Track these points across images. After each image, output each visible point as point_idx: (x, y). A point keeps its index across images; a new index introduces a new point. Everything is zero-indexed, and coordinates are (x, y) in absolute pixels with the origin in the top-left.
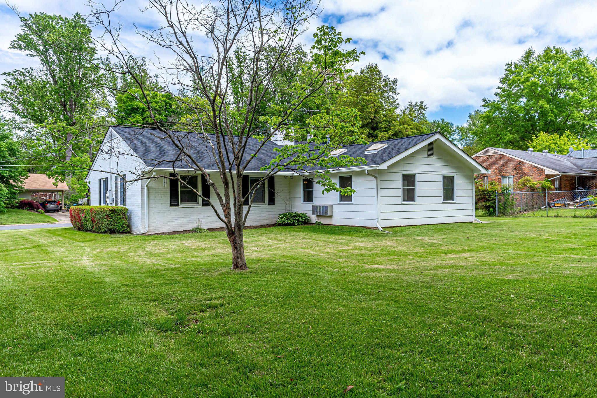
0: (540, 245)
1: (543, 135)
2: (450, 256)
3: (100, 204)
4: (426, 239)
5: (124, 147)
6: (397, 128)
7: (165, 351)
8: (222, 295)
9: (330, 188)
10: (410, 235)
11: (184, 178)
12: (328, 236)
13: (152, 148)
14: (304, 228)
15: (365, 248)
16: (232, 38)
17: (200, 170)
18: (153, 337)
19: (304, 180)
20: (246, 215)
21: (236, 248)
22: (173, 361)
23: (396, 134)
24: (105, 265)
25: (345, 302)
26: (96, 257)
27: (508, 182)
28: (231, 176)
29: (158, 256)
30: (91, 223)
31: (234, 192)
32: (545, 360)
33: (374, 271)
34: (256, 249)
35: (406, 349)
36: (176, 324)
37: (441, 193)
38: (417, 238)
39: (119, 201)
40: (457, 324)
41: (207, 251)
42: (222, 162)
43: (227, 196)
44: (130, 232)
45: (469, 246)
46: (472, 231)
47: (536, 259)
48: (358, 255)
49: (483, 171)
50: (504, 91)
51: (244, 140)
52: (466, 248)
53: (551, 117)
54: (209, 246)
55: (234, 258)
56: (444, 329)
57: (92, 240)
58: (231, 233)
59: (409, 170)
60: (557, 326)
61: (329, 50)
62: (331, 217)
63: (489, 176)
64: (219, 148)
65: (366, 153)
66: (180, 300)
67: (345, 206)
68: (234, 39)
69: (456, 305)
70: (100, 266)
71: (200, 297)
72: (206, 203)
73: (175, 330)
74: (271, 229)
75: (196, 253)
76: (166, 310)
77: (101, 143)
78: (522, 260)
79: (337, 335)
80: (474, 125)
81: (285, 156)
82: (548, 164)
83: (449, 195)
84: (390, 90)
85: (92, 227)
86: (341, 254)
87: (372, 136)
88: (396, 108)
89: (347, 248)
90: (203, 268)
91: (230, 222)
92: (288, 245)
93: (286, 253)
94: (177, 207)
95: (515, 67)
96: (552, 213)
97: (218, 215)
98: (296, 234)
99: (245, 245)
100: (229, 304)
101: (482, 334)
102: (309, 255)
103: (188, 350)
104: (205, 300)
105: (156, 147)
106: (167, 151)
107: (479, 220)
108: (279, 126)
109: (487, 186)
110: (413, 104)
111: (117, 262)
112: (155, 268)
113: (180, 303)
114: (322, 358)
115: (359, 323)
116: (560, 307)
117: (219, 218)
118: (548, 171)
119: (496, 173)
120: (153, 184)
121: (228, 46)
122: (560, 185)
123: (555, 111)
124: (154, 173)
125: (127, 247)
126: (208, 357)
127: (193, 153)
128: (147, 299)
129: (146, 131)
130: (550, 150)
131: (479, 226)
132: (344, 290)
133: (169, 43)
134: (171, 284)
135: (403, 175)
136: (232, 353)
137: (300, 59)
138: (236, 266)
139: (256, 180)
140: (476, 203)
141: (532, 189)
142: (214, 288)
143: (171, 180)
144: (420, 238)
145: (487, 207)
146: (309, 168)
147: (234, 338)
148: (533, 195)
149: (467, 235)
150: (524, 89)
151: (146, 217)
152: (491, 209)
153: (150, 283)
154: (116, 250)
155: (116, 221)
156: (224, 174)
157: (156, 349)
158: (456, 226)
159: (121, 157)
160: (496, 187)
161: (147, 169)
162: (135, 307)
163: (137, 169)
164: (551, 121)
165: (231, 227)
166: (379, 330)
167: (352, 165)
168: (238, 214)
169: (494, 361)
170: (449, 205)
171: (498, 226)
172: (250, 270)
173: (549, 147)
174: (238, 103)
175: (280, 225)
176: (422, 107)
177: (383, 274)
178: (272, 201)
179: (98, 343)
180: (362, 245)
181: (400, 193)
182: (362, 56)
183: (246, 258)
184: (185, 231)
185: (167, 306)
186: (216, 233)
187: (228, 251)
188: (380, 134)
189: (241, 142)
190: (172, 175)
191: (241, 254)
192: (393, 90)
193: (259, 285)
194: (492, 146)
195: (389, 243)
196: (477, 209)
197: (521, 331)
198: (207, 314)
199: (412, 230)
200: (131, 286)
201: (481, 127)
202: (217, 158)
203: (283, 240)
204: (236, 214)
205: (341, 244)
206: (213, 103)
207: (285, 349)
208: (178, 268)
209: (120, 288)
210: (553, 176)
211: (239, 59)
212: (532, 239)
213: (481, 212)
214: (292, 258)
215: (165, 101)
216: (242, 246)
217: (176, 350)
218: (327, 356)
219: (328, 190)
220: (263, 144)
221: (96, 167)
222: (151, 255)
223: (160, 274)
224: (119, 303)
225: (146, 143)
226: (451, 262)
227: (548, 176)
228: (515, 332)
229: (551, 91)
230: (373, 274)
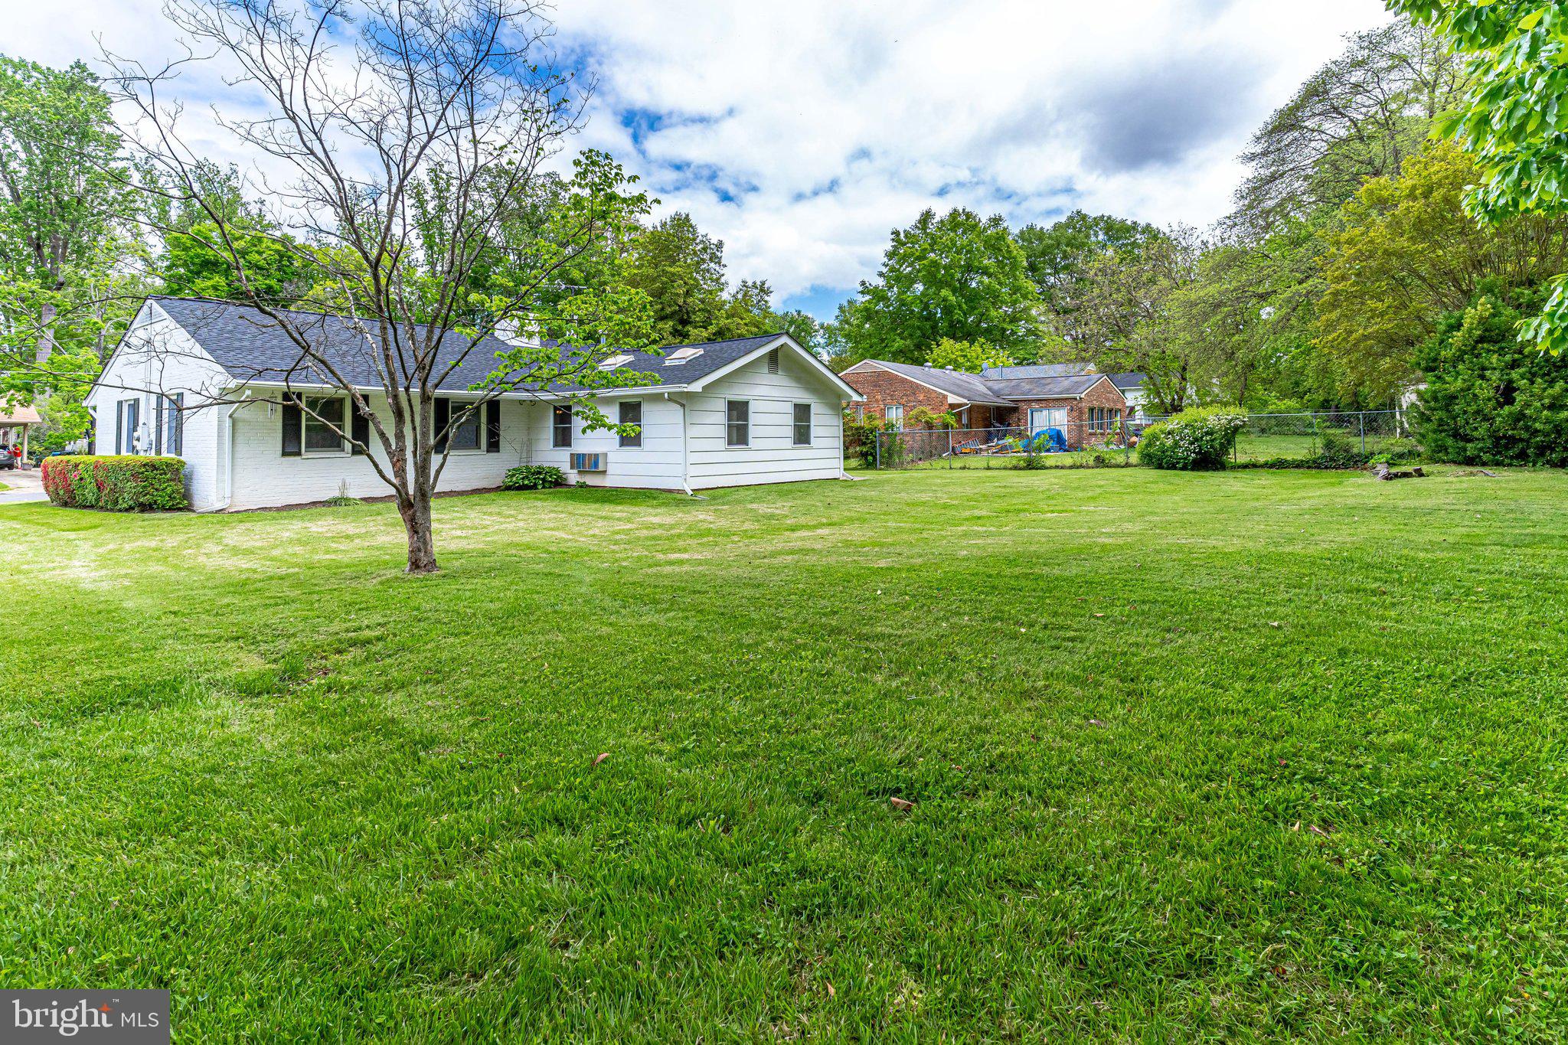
0: (935, 512)
1: (947, 343)
2: (798, 534)
3: (118, 452)
4: (763, 508)
5: (180, 339)
6: (723, 322)
7: (252, 730)
8: (381, 621)
9: (597, 423)
10: (739, 502)
11: (312, 403)
12: (597, 506)
13: (246, 343)
14: (555, 493)
15: (661, 526)
16: (416, 153)
17: (346, 387)
18: (228, 706)
19: (556, 409)
20: (438, 472)
21: (416, 532)
22: (268, 746)
23: (720, 333)
24: (126, 576)
25: (613, 619)
26: (104, 561)
27: (895, 415)
28: (409, 401)
29: (252, 553)
30: (95, 490)
31: (414, 429)
32: (907, 684)
33: (671, 563)
34: (459, 533)
35: (705, 686)
36: (282, 680)
37: (789, 432)
38: (749, 506)
39: (164, 446)
40: (790, 641)
41: (357, 541)
42: (391, 374)
43: (400, 436)
44: (189, 508)
45: (829, 517)
46: (837, 493)
47: (925, 535)
48: (647, 538)
49: (856, 398)
50: (892, 270)
51: (437, 333)
52: (824, 521)
53: (958, 315)
54: (363, 530)
55: (411, 552)
56: (768, 650)
57: (95, 527)
58: (406, 505)
59: (738, 393)
60: (932, 634)
61: (599, 190)
62: (604, 472)
63: (864, 404)
64: (386, 349)
65: (667, 363)
66: (294, 635)
67: (630, 452)
68: (420, 154)
69: (792, 612)
70: (114, 578)
71: (336, 626)
72: (356, 451)
73: (280, 691)
74: (492, 496)
75: (334, 545)
76: (262, 655)
77: (125, 327)
78: (905, 537)
79: (592, 673)
80: (847, 322)
81: (517, 367)
82: (952, 388)
83: (802, 436)
84: (711, 260)
85: (98, 500)
86: (618, 537)
87: (680, 335)
88: (722, 290)
89: (629, 526)
90: (348, 572)
91: (404, 484)
92: (521, 524)
93: (516, 539)
94: (298, 458)
95: (906, 237)
96: (957, 463)
97: (380, 472)
98: (539, 504)
99: (434, 526)
100: (395, 635)
101: (825, 653)
102: (559, 541)
103: (302, 724)
104: (347, 631)
105: (252, 342)
106: (277, 350)
107: (849, 475)
108: (505, 313)
109: (862, 421)
110: (750, 284)
111: (154, 568)
112: (243, 577)
113: (292, 640)
114: (560, 714)
115: (633, 651)
116: (943, 604)
117: (383, 477)
118: (952, 399)
119: (877, 401)
120: (243, 413)
121: (408, 166)
122: (970, 419)
123: (964, 306)
124: (248, 392)
125: (182, 537)
126: (345, 734)
127: (332, 357)
128: (220, 638)
129: (231, 308)
130: (957, 366)
131: (848, 484)
132: (614, 598)
133: (287, 150)
134: (276, 604)
135: (730, 403)
136: (393, 721)
137: (556, 195)
138: (415, 565)
139: (460, 407)
140: (846, 448)
141: (930, 426)
142: (367, 609)
143: (284, 406)
144: (754, 506)
145: (864, 455)
146: (562, 388)
147: (400, 696)
148: (930, 435)
149: (829, 500)
150: (919, 271)
151: (227, 476)
152: (870, 458)
153: (228, 605)
154: (153, 544)
155: (157, 486)
156: (396, 397)
157: (235, 729)
158: (813, 485)
159: (169, 360)
160: (877, 423)
161: (233, 383)
162: (189, 655)
163: (207, 384)
164: (959, 322)
165: (407, 494)
166: (664, 660)
167: (636, 385)
168: (422, 469)
169: (835, 693)
170: (802, 452)
171: (876, 484)
172: (443, 572)
173: (956, 361)
174: (433, 265)
175: (508, 488)
176: (764, 290)
177: (686, 568)
178: (494, 446)
179: (99, 729)
180: (656, 520)
181: (722, 431)
182: (655, 205)
183: (435, 550)
184: (314, 503)
185: (263, 647)
186: (380, 506)
187: (400, 539)
188: (693, 331)
189: (429, 339)
190: (286, 396)
191: (425, 543)
192: (715, 259)
193: (459, 598)
194: (874, 357)
195: (702, 516)
196: (846, 457)
197: (881, 644)
198: (348, 657)
199: (742, 493)
200: (183, 615)
201: (858, 326)
202: (381, 367)
203: (512, 516)
204: (416, 470)
205: (619, 519)
206: (375, 266)
207: (496, 705)
208: (294, 574)
209: (159, 618)
210: (960, 405)
211: (437, 183)
212: (924, 503)
213: (854, 462)
214: (528, 547)
215: (277, 252)
216: (428, 529)
217: (276, 727)
218: (569, 711)
219: (592, 427)
220: (474, 344)
221: (110, 377)
222: (236, 551)
223: (252, 588)
224: (155, 648)
225: (230, 332)
226: (799, 543)
227: (952, 406)
228: (872, 646)
229: (958, 276)
230: (668, 569)
